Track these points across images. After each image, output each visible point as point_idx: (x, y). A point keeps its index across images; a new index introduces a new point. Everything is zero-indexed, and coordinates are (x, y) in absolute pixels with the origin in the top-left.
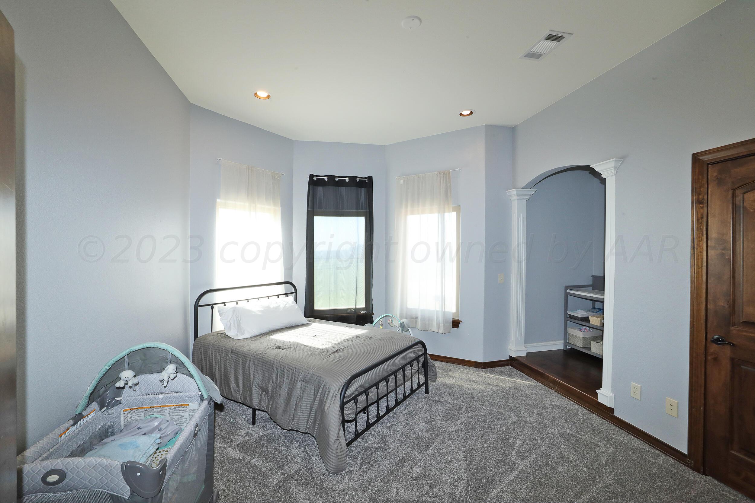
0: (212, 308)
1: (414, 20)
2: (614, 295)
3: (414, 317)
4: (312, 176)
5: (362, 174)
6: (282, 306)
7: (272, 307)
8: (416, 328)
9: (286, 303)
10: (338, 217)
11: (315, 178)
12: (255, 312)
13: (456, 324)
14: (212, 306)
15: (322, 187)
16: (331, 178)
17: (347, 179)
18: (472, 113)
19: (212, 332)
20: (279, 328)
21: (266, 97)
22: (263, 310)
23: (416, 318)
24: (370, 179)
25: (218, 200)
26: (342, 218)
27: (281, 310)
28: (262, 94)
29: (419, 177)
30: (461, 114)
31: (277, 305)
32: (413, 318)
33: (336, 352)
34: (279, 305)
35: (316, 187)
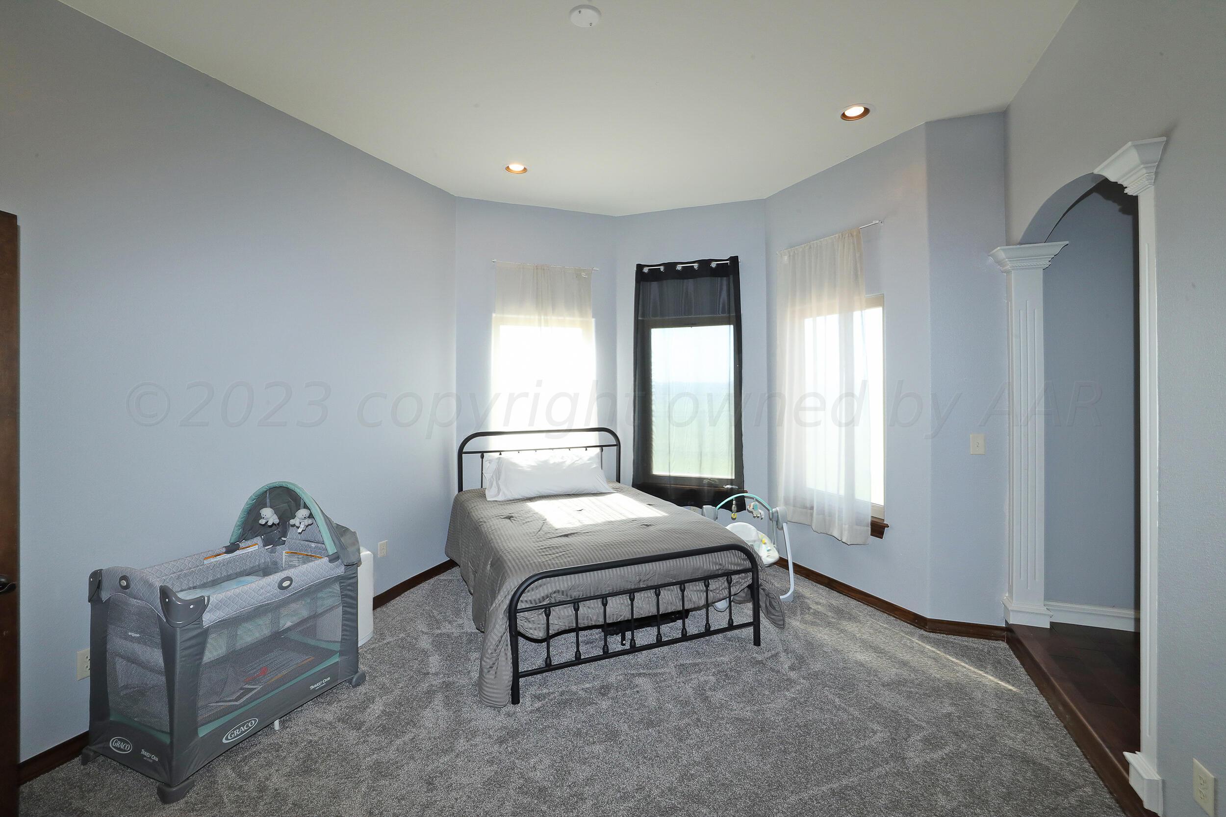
0: (482, 457)
1: (582, 12)
2: (1160, 506)
3: (808, 505)
4: (640, 267)
5: (720, 253)
6: (568, 463)
7: (551, 462)
8: (810, 526)
9: (578, 459)
10: (689, 328)
11: (646, 270)
12: (522, 467)
13: (878, 529)
14: (482, 453)
15: (656, 282)
16: (671, 266)
17: (696, 266)
18: (867, 111)
19: (482, 487)
20: (555, 493)
21: (523, 170)
22: (536, 465)
23: (812, 508)
24: (734, 260)
25: (494, 315)
26: (694, 328)
27: (564, 468)
28: (516, 167)
29: (810, 247)
30: (844, 116)
31: (562, 460)
32: (805, 507)
33: (566, 536)
34: (565, 460)
35: (649, 283)
